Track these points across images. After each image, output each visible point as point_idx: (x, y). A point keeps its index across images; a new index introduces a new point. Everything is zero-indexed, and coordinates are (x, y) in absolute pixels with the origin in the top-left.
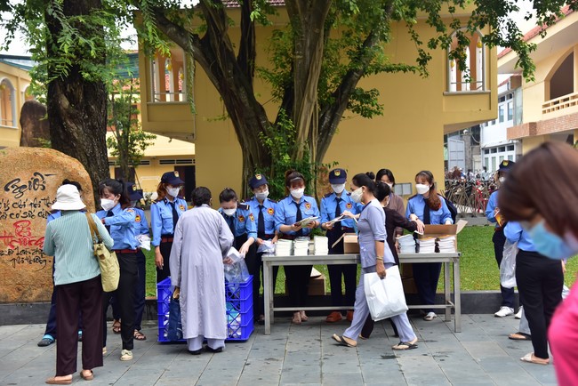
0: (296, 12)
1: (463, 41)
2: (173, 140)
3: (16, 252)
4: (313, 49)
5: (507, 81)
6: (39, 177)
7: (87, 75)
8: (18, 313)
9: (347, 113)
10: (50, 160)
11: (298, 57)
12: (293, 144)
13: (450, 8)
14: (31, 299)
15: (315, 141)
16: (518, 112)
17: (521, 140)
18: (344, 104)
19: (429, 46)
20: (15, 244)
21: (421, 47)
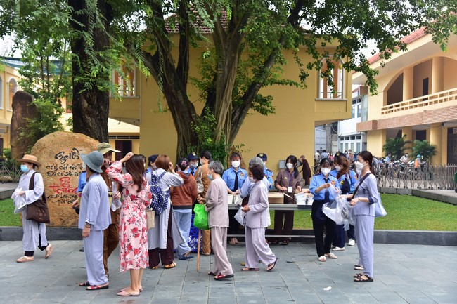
0: (220, 42)
1: (330, 65)
2: (121, 122)
3: (60, 196)
4: (230, 67)
5: (358, 89)
6: (76, 151)
7: (101, 88)
8: (62, 233)
9: (251, 111)
10: (83, 141)
11: (220, 72)
12: (213, 131)
13: (322, 43)
14: (68, 225)
15: (229, 129)
16: (365, 111)
17: (366, 132)
18: (249, 105)
19: (307, 68)
20: (60, 191)
21: (302, 67)
